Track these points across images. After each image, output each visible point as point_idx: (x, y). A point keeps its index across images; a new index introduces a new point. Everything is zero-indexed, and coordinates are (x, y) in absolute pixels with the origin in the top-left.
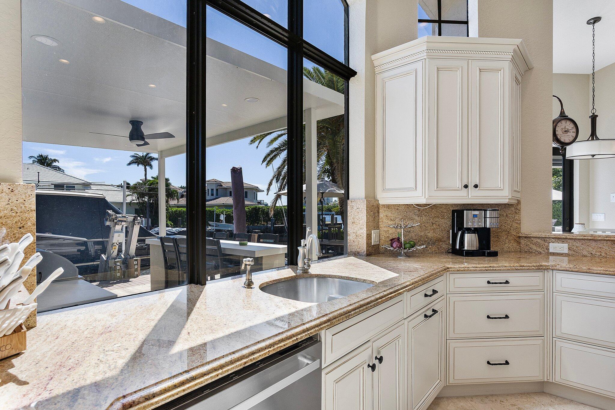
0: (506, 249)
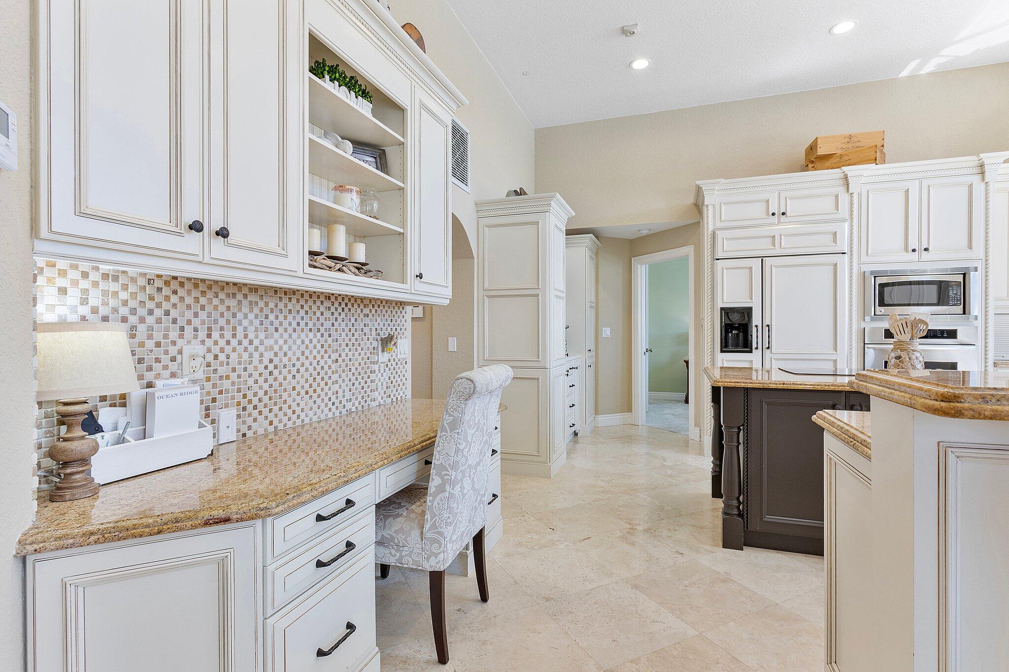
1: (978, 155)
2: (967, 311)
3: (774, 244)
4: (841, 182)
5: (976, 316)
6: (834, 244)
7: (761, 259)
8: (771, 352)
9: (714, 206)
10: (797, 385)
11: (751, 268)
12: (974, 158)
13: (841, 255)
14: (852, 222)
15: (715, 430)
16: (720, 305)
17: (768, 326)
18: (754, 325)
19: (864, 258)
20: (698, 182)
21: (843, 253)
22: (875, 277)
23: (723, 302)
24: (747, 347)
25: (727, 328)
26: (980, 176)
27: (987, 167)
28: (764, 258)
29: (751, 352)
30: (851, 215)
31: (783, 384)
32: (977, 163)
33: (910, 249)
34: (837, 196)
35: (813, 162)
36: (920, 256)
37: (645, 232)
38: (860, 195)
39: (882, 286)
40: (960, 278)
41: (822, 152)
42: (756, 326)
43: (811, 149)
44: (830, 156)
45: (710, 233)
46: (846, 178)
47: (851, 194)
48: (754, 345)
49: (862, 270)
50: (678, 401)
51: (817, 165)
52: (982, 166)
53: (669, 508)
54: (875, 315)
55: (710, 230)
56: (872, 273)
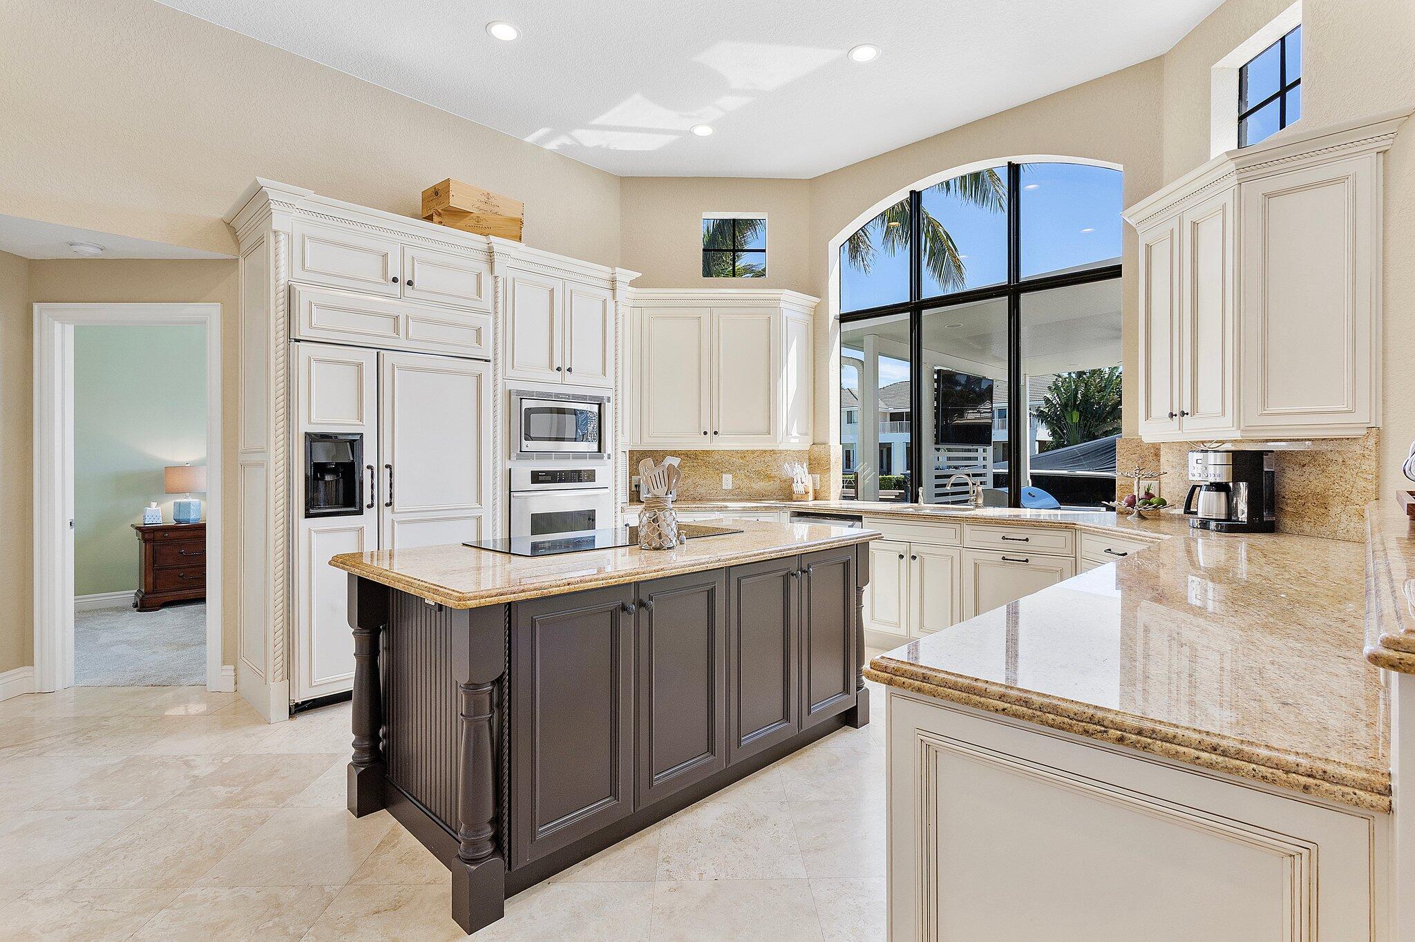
0: (1341, 534)
1: (613, 268)
2: (602, 450)
3: (396, 330)
4: (483, 257)
5: (609, 455)
6: (477, 345)
7: (376, 351)
8: (393, 511)
9: (290, 238)
10: (587, 582)
11: (360, 365)
12: (609, 270)
13: (483, 362)
14: (496, 318)
15: (361, 680)
16: (305, 426)
17: (387, 466)
18: (365, 465)
19: (510, 372)
20: (262, 181)
21: (486, 361)
22: (521, 399)
23: (310, 422)
24: (353, 505)
25: (317, 472)
26: (610, 292)
27: (618, 284)
28: (382, 351)
29: (360, 512)
30: (495, 308)
31: (569, 584)
32: (608, 276)
33: (555, 368)
34: (479, 276)
35: (440, 215)
36: (563, 377)
37: (89, 251)
38: (505, 281)
39: (529, 411)
40: (595, 408)
41: (456, 205)
42: (369, 467)
43: (436, 193)
44: (465, 214)
45: (281, 288)
46: (490, 253)
47: (495, 277)
48: (367, 500)
49: (508, 388)
50: (121, 610)
51: (445, 220)
52: (613, 281)
53: (293, 893)
54: (521, 451)
55: (282, 281)
56: (518, 392)
